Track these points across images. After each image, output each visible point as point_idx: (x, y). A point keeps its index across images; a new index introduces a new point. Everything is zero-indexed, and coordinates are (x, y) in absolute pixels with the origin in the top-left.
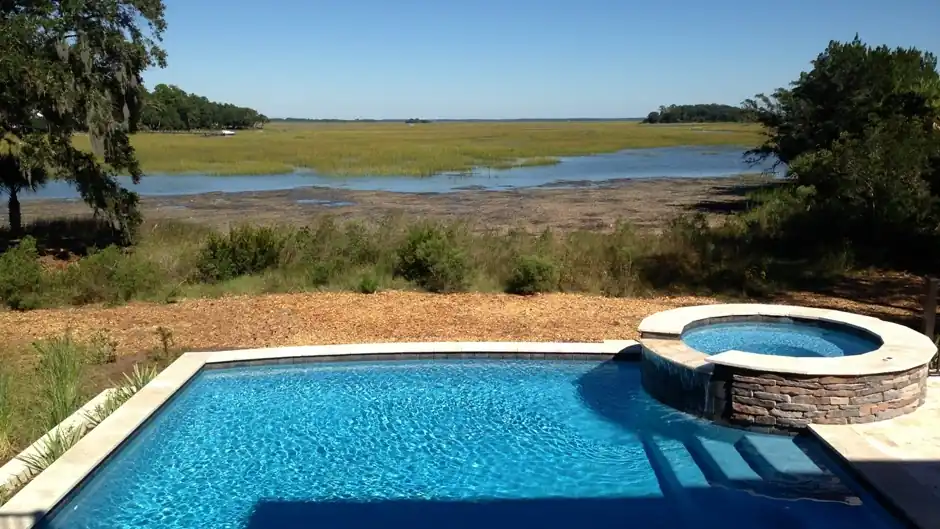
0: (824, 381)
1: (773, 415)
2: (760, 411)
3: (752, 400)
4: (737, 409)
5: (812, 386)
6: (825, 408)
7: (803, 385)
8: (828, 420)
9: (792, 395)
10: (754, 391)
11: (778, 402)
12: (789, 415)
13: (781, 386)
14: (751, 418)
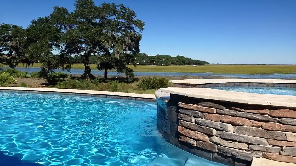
0: (276, 113)
1: (214, 143)
2: (200, 136)
3: (193, 125)
4: (181, 132)
5: (259, 117)
6: (278, 143)
7: (248, 115)
8: (284, 158)
9: (234, 125)
10: (195, 117)
11: (217, 130)
12: (231, 145)
13: (222, 114)
14: (192, 142)
